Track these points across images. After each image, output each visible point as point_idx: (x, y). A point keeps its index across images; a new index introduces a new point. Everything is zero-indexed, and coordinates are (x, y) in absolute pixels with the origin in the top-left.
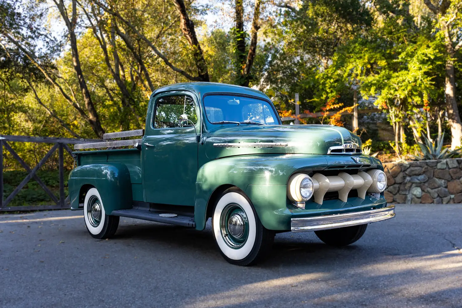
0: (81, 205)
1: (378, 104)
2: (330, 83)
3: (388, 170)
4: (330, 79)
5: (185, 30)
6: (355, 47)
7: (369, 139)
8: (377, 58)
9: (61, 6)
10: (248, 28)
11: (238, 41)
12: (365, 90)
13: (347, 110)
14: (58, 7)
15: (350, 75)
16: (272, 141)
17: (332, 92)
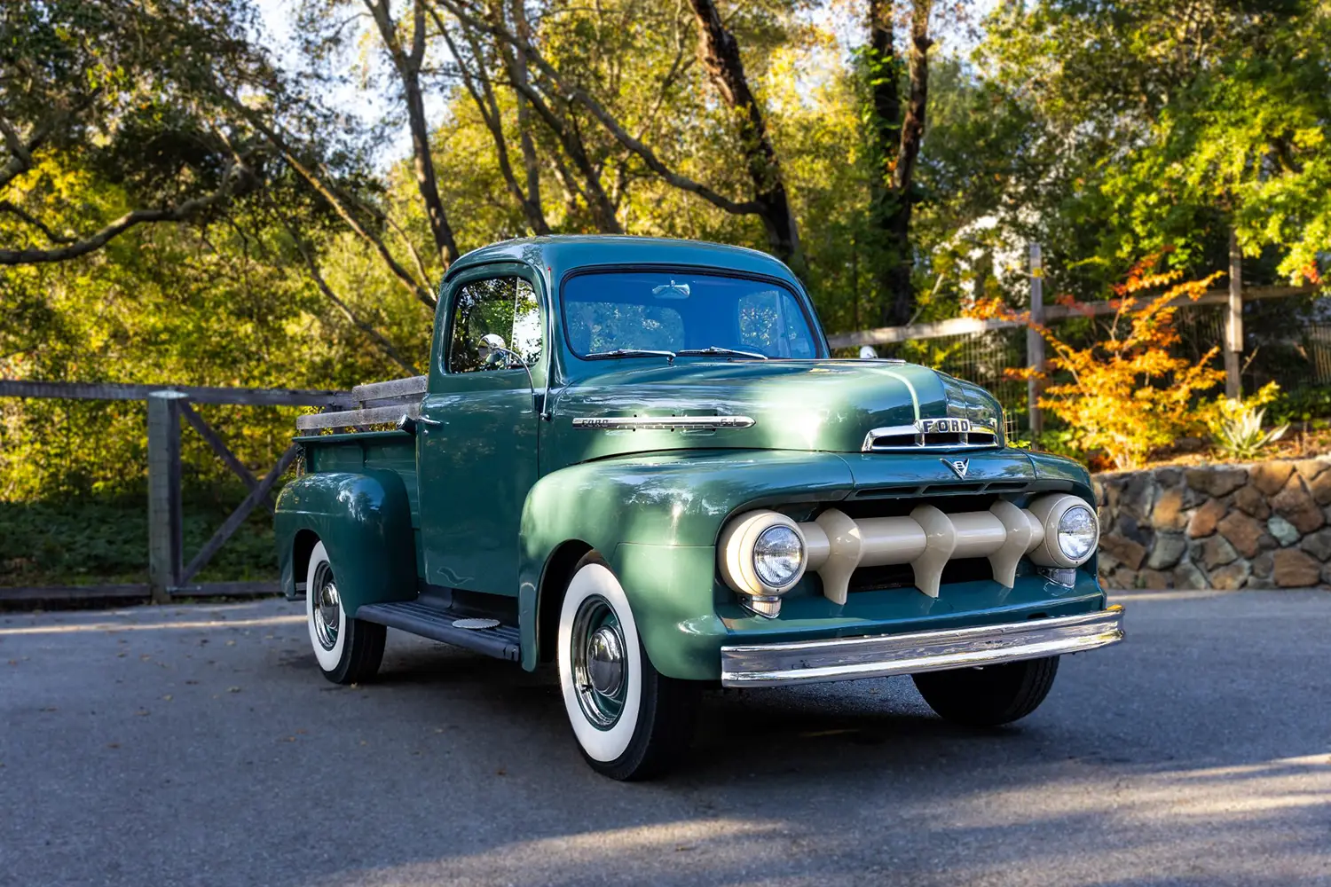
0: (299, 586)
1: (1291, 271)
2: (1147, 205)
3: (1303, 484)
4: (1148, 195)
5: (710, 61)
6: (1224, 89)
7: (1269, 381)
8: (1295, 121)
9: (381, 13)
10: (903, 43)
11: (875, 86)
12: (1251, 227)
13: (1187, 292)
14: (375, 15)
15: (1206, 179)
16: (714, 413)
17: (1150, 235)
